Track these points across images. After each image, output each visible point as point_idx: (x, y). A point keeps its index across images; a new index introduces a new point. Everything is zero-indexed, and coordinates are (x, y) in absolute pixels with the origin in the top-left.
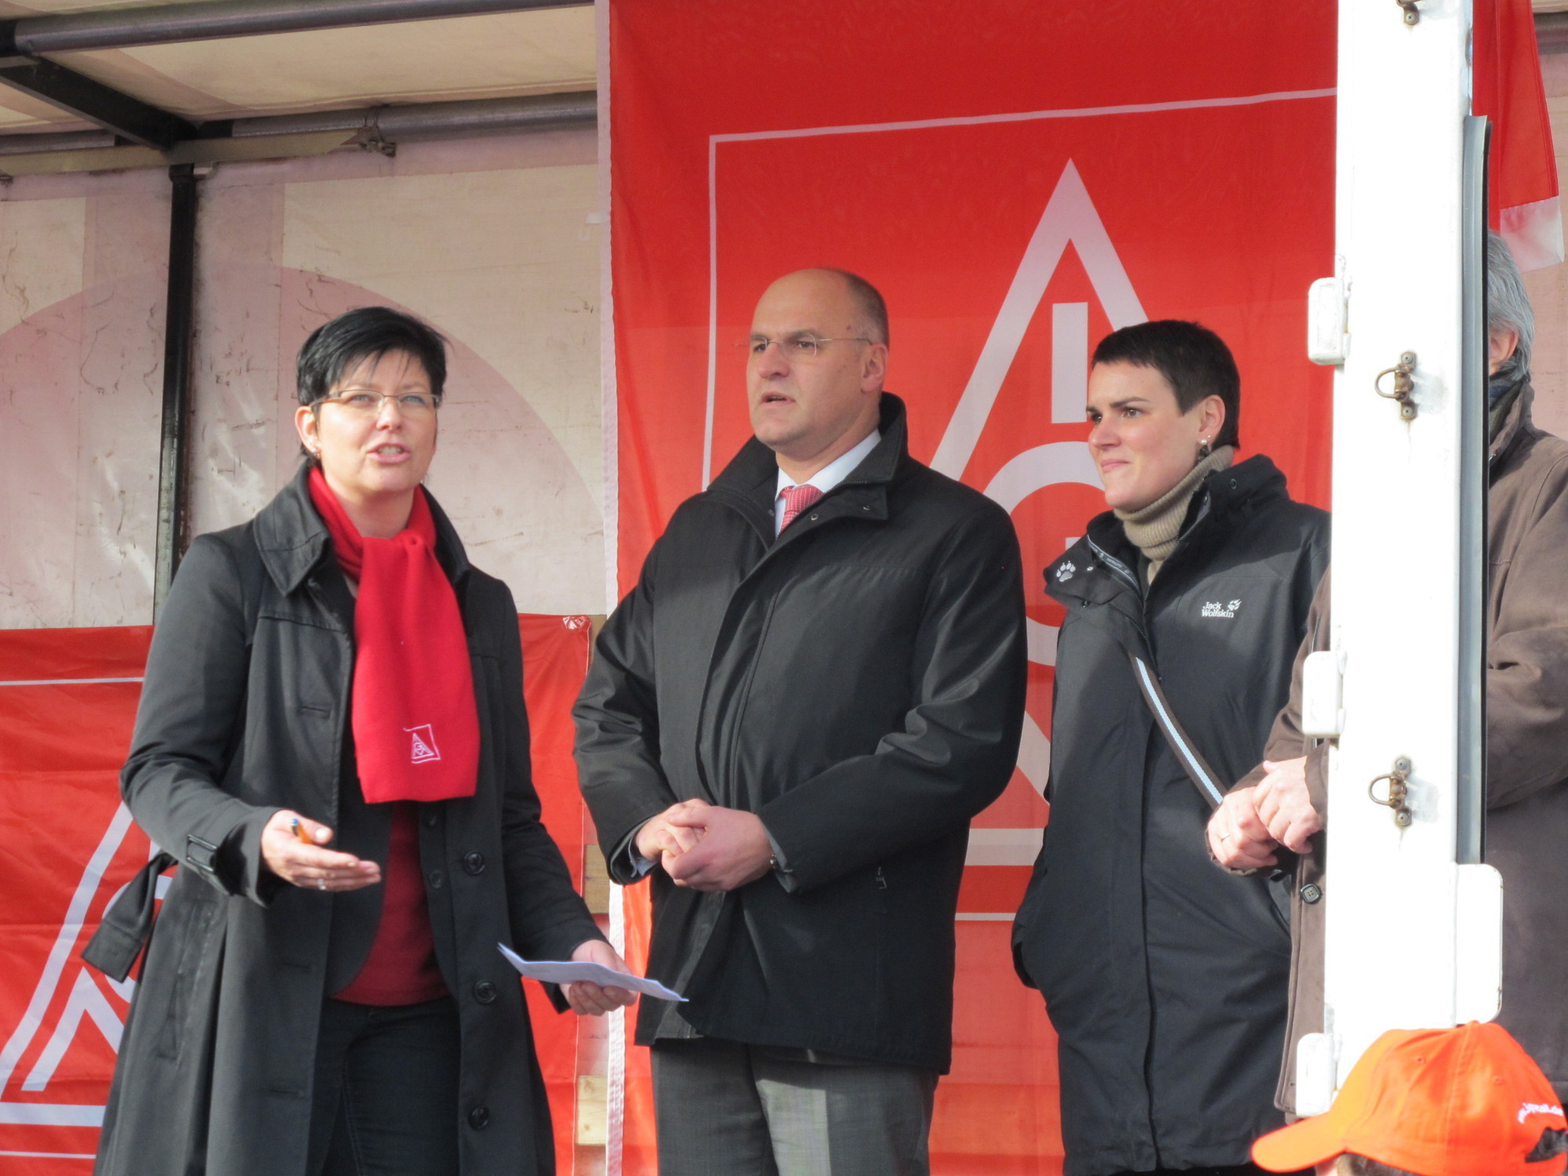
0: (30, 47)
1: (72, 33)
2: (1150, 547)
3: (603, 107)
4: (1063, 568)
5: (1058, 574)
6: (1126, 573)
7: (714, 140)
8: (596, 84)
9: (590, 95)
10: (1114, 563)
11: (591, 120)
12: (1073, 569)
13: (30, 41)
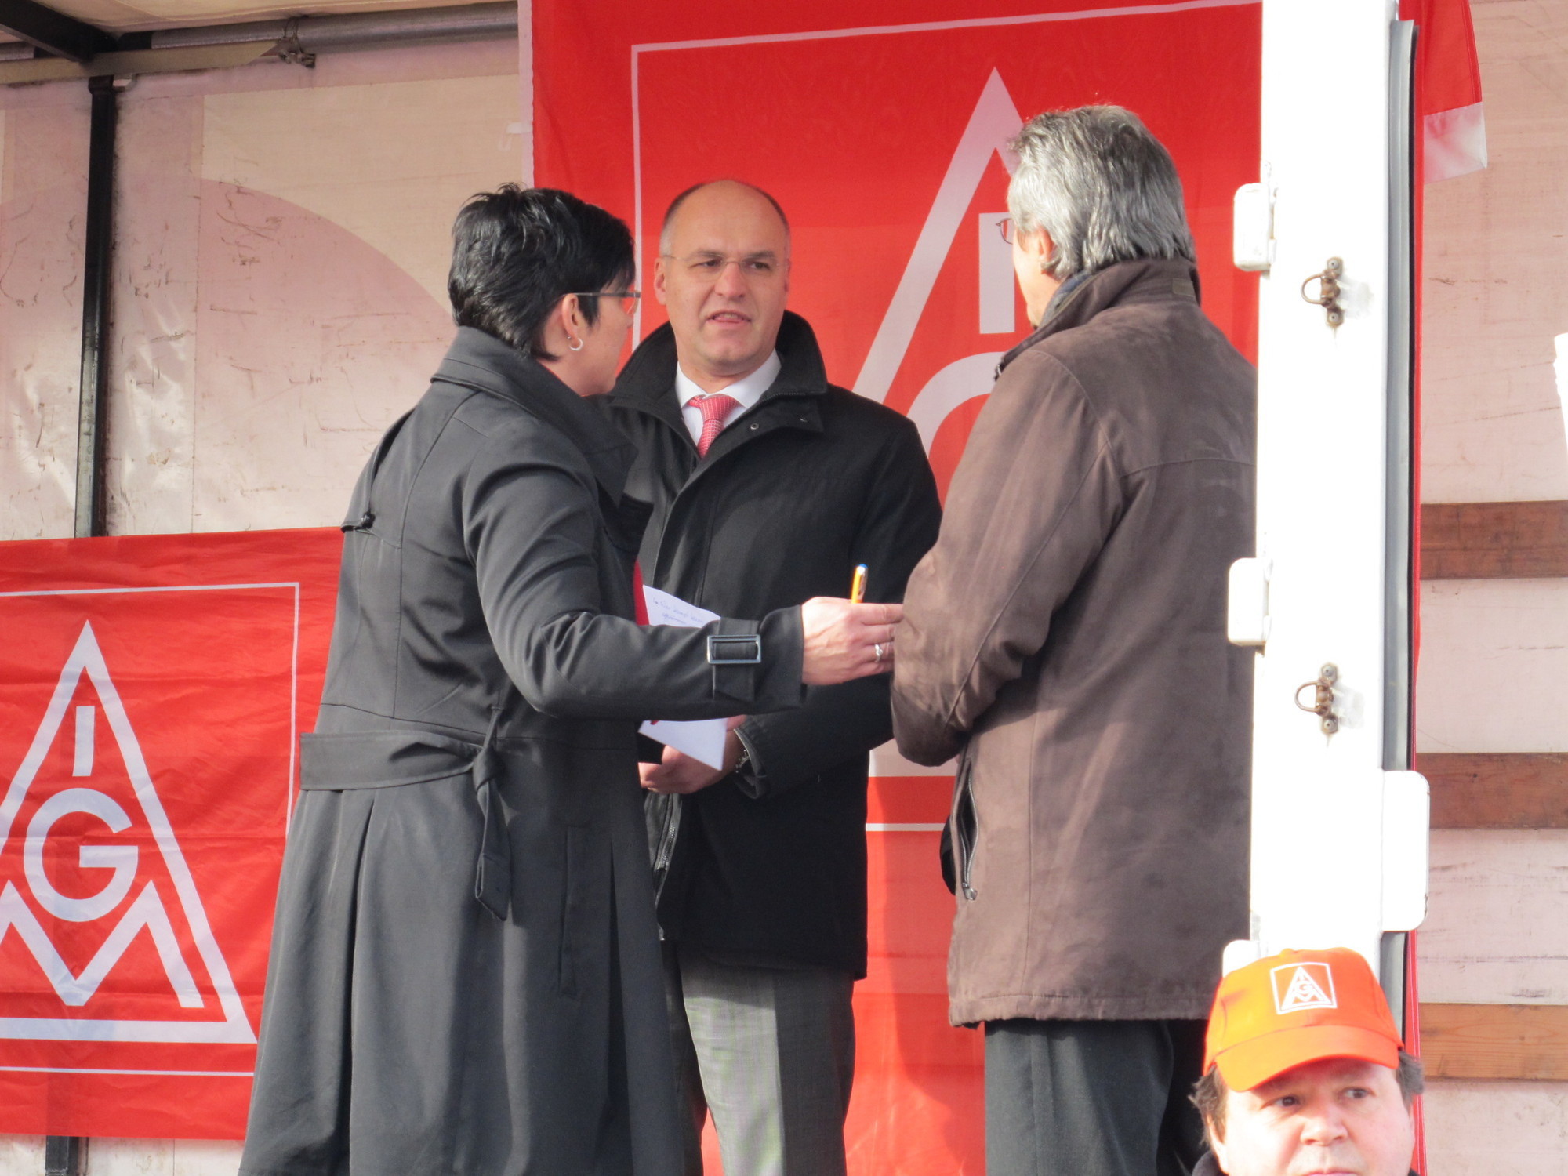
3: (524, 17)
7: (636, 49)
9: (511, 5)
11: (512, 30)
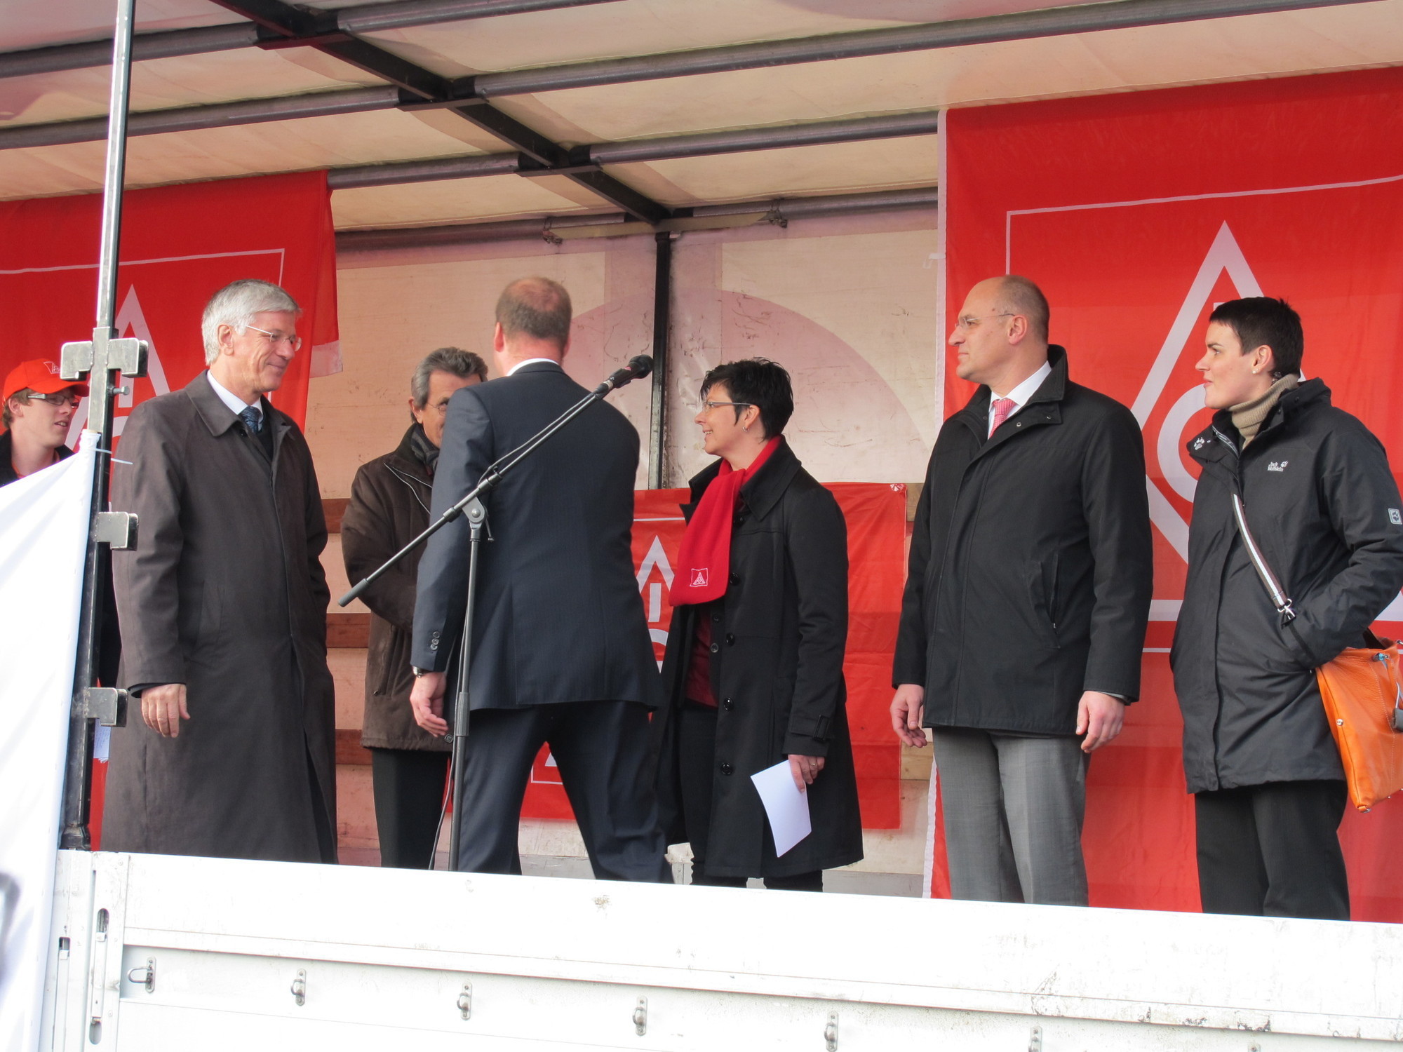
0: (599, 161)
1: (624, 152)
2: (1242, 428)
3: (942, 197)
4: (1198, 441)
5: (1195, 445)
6: (1229, 443)
7: (1009, 214)
8: (937, 183)
9: (934, 189)
10: (1223, 437)
11: (934, 204)
12: (1203, 442)
13: (599, 157)
